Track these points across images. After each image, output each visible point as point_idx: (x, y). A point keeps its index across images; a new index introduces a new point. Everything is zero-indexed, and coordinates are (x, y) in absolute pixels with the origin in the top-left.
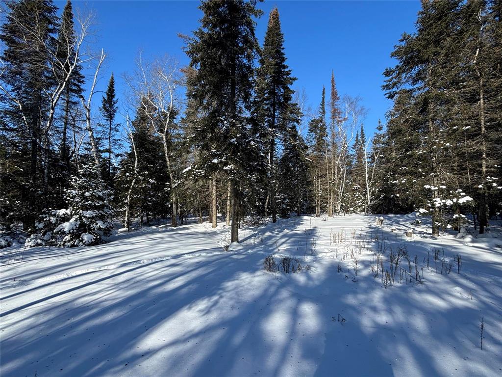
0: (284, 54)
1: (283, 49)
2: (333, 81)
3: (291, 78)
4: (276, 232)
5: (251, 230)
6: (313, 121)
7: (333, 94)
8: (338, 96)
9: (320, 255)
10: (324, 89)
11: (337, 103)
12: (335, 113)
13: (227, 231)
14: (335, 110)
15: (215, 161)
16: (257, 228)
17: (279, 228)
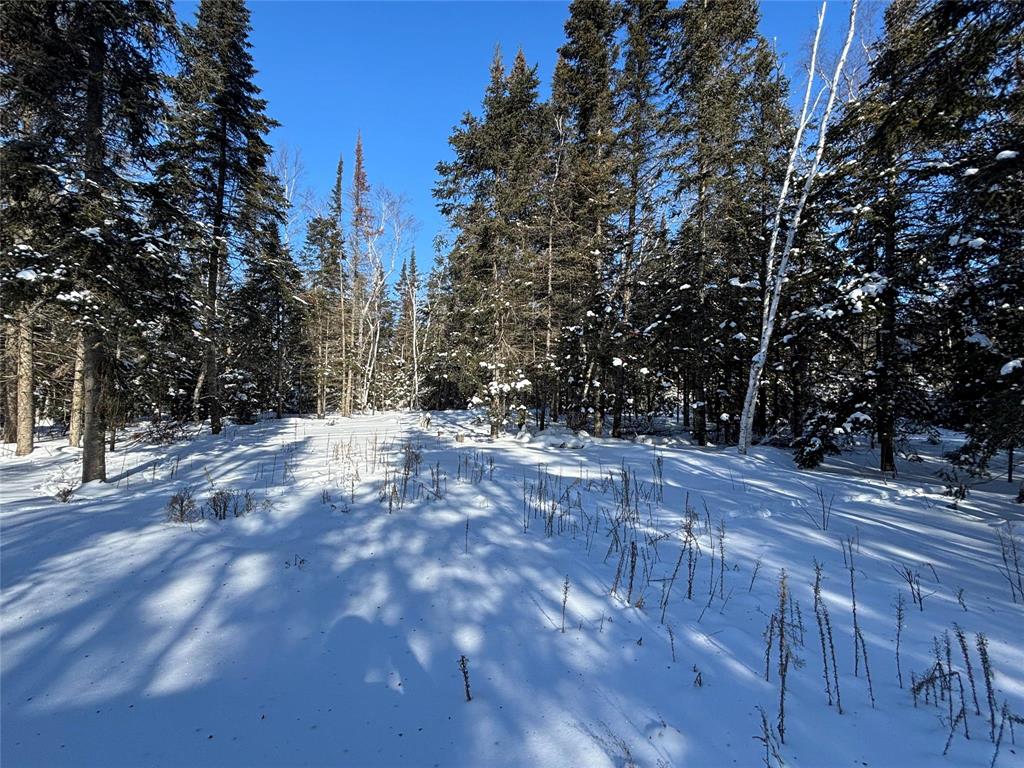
0: (250, 58)
1: (249, 45)
2: (359, 151)
3: (265, 120)
4: (216, 453)
5: (147, 453)
6: (315, 221)
7: (358, 178)
8: (367, 184)
9: (301, 483)
10: (341, 163)
11: (365, 197)
12: (360, 215)
13: (71, 461)
14: (360, 210)
15: (29, 275)
16: (166, 447)
17: (225, 443)
